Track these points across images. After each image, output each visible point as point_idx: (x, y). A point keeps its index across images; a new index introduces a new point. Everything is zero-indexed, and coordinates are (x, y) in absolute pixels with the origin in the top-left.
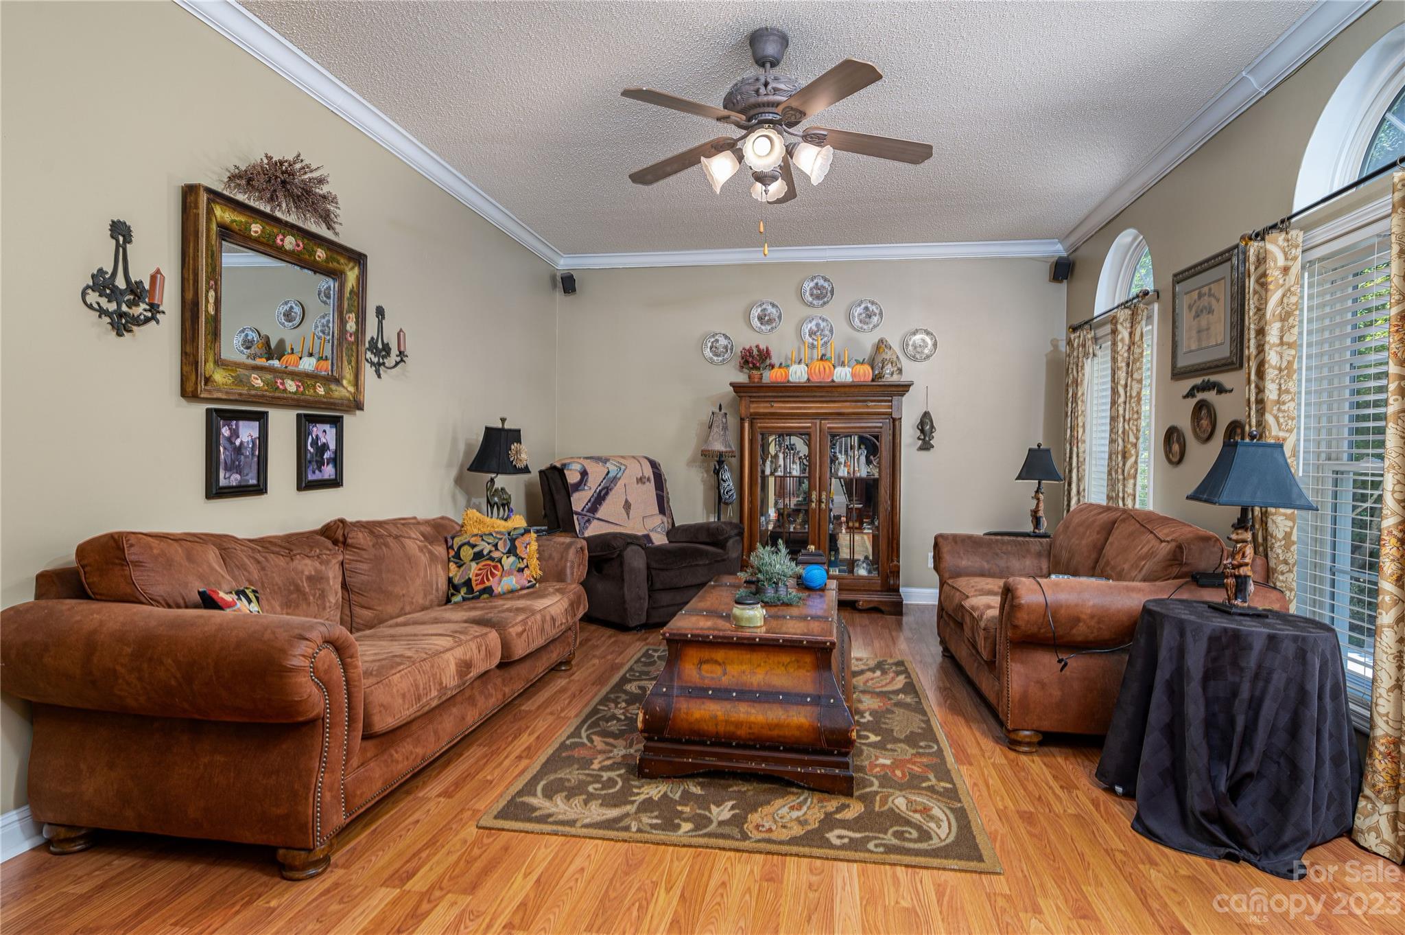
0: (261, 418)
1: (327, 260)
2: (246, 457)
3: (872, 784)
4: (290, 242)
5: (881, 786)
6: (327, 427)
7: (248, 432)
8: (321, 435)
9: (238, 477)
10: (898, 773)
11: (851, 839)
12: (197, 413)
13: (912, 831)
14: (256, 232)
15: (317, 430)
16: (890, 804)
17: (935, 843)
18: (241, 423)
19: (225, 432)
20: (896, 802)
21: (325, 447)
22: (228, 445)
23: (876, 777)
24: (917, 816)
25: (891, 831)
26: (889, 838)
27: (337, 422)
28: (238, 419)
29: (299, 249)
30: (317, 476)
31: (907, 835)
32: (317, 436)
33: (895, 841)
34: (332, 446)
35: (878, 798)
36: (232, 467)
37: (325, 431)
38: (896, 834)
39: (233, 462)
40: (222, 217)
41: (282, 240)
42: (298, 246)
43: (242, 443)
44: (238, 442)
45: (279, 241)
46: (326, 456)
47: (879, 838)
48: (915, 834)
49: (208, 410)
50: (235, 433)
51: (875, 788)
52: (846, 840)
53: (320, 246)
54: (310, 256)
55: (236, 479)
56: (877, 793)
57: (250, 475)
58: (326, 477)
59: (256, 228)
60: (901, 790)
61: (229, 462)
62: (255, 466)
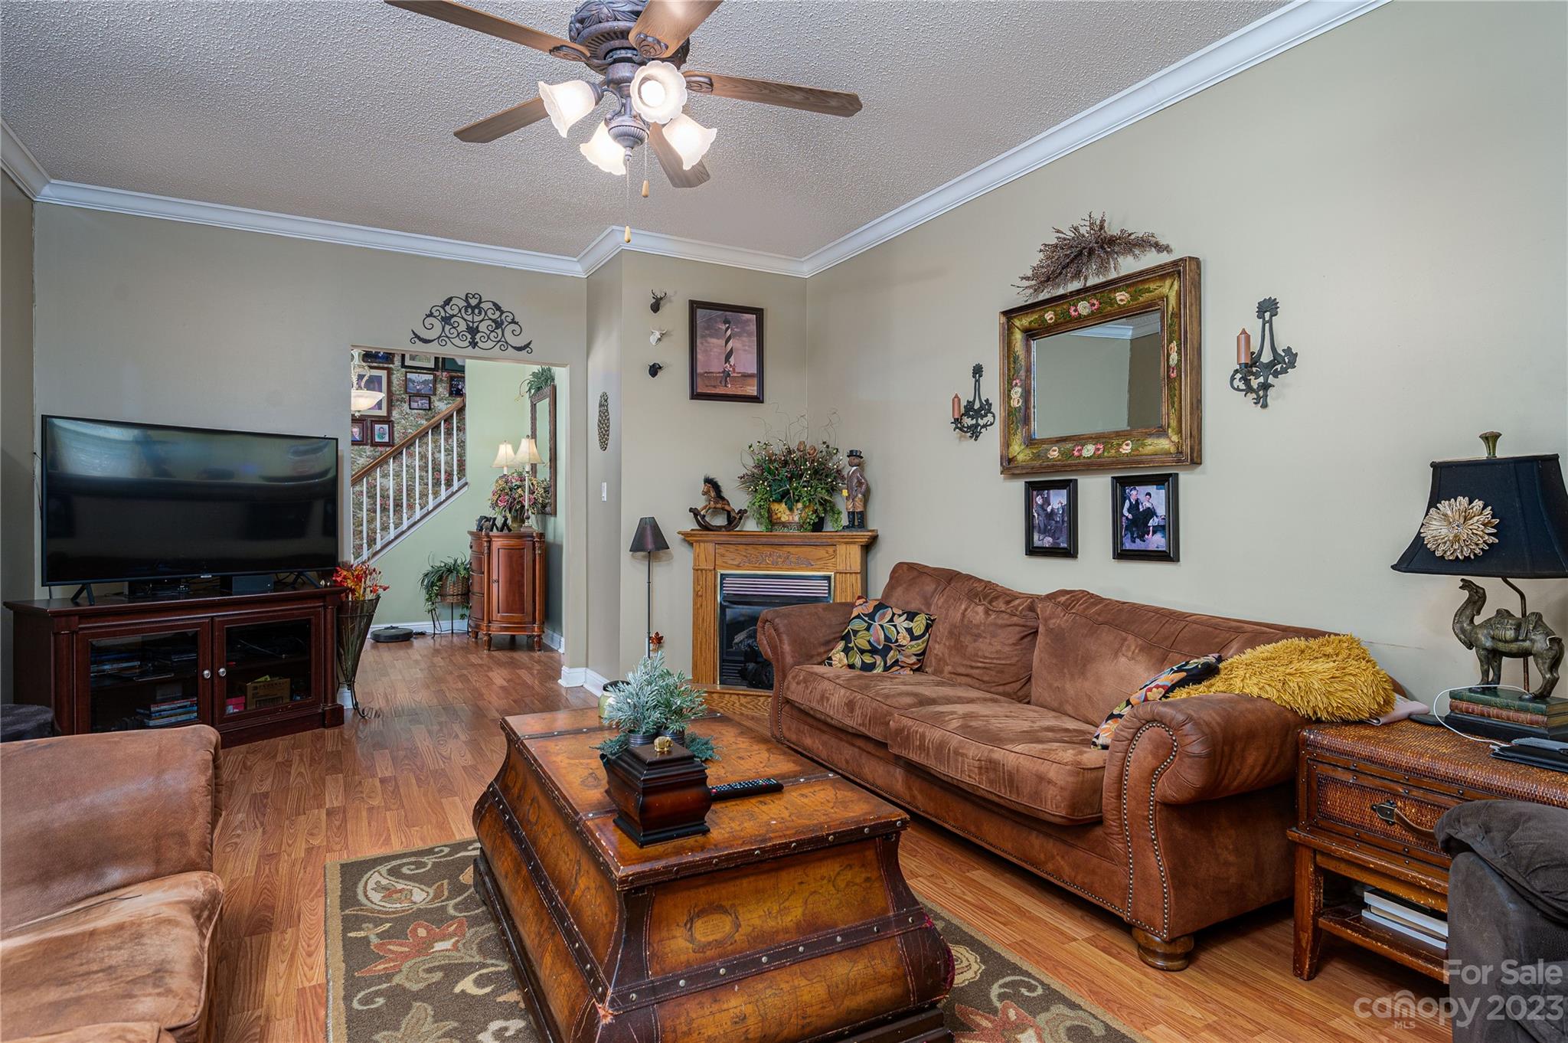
0: (1070, 486)
1: (1133, 297)
2: (1057, 522)
3: (456, 907)
4: (1084, 308)
5: (443, 909)
6: (1152, 489)
7: (1058, 500)
8: (1142, 498)
9: (1050, 539)
10: (422, 932)
11: (466, 850)
12: (1018, 486)
13: (408, 872)
14: (1051, 319)
15: (1137, 493)
16: (431, 891)
17: (384, 869)
18: (1051, 491)
19: (1039, 500)
20: (424, 895)
21: (1151, 513)
22: (1041, 512)
23: (454, 918)
24: (399, 887)
25: (429, 866)
26: (429, 861)
27: (1166, 481)
28: (1049, 489)
29: (1096, 307)
30: (1139, 545)
31: (413, 867)
32: (1137, 501)
33: (425, 859)
34: (1161, 511)
35: (446, 893)
36: (1045, 531)
37: (1149, 494)
38: (424, 865)
39: (1046, 526)
40: (1022, 325)
41: (1076, 310)
42: (1093, 305)
43: (1052, 510)
44: (1049, 509)
45: (1073, 313)
46: (1151, 523)
47: (440, 857)
48: (405, 870)
49: (1026, 482)
50: (1047, 502)
51: (452, 902)
52: (470, 848)
53: (1115, 290)
54: (1112, 305)
55: (1049, 542)
56: (447, 899)
57: (1061, 539)
58: (1152, 547)
59: (1049, 316)
60: (419, 910)
61: (1042, 526)
62: (1065, 531)
